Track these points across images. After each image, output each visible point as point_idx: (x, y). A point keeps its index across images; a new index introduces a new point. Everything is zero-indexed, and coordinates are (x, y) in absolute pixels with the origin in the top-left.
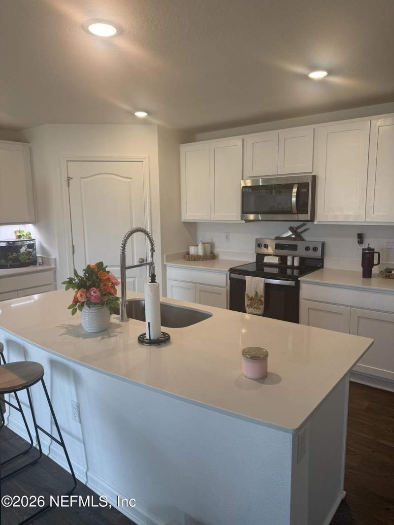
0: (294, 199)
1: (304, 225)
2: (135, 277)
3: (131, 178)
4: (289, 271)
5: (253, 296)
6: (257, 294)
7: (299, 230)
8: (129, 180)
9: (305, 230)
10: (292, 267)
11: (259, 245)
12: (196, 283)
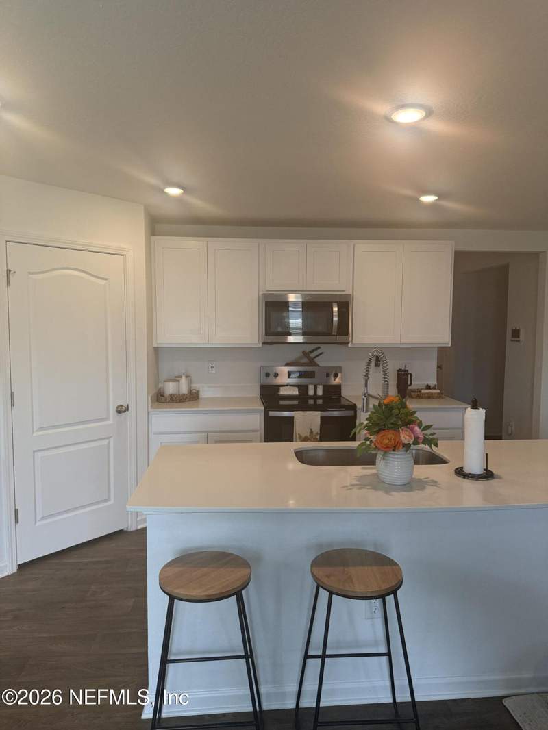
0: (335, 319)
1: (319, 348)
2: (109, 438)
3: (106, 279)
4: (311, 402)
5: (308, 435)
6: (311, 432)
7: (313, 355)
8: (104, 282)
9: (317, 356)
10: (315, 397)
11: (268, 375)
12: (207, 432)
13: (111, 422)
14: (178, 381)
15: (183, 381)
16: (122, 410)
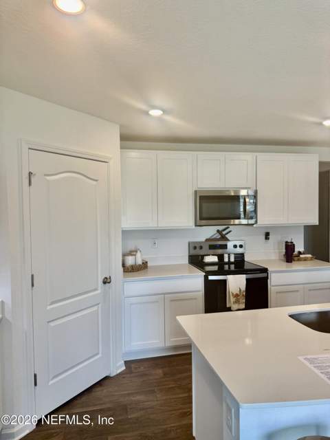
1: (228, 228)
2: (98, 304)
5: (238, 293)
6: (240, 290)
8: (95, 182)
9: (227, 233)
10: (229, 263)
11: (195, 248)
13: (99, 292)
14: (135, 255)
15: (139, 254)
16: (106, 281)
